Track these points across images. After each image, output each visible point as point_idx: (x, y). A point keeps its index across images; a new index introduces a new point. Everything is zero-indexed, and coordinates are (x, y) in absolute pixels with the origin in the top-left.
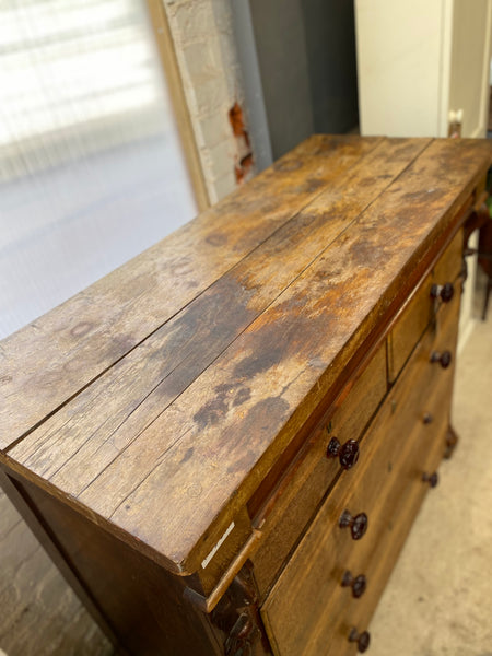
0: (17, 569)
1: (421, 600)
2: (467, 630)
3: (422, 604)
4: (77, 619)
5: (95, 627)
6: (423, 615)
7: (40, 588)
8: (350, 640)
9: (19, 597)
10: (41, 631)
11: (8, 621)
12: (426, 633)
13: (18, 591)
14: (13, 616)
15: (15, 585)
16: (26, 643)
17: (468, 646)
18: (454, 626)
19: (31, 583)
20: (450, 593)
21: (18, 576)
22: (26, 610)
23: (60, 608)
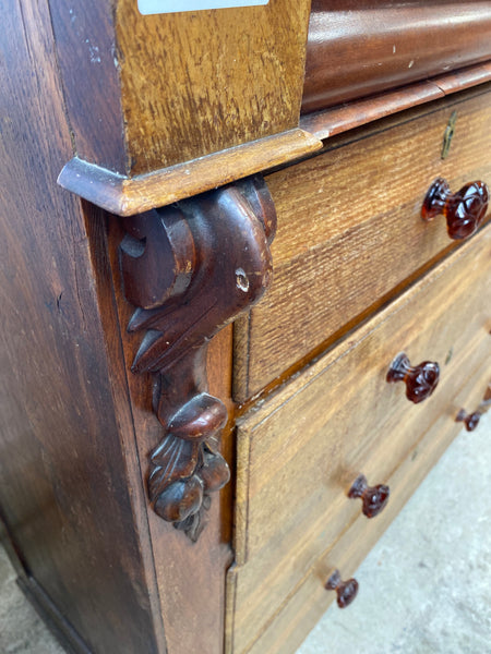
1: (422, 565)
2: (478, 616)
3: (423, 571)
6: (422, 585)
8: (329, 586)
12: (423, 607)
17: (478, 636)
18: (461, 607)
20: (462, 565)
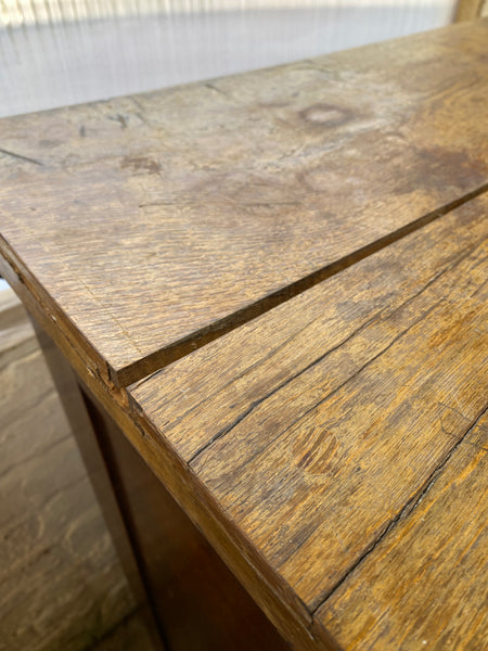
0: (47, 499)
4: (107, 569)
5: (124, 582)
7: (73, 527)
9: (41, 533)
10: (58, 579)
11: (19, 561)
13: (42, 527)
14: (27, 557)
15: (40, 518)
16: (35, 591)
19: (63, 519)
21: (48, 508)
22: (46, 552)
23: (91, 554)
